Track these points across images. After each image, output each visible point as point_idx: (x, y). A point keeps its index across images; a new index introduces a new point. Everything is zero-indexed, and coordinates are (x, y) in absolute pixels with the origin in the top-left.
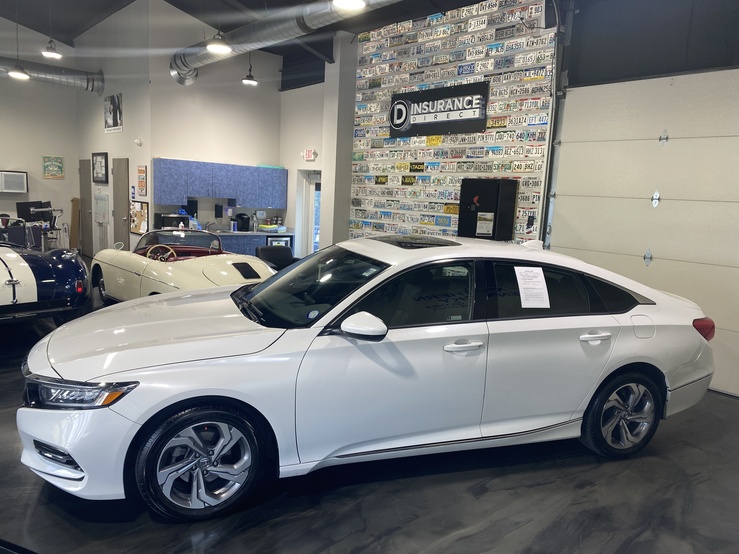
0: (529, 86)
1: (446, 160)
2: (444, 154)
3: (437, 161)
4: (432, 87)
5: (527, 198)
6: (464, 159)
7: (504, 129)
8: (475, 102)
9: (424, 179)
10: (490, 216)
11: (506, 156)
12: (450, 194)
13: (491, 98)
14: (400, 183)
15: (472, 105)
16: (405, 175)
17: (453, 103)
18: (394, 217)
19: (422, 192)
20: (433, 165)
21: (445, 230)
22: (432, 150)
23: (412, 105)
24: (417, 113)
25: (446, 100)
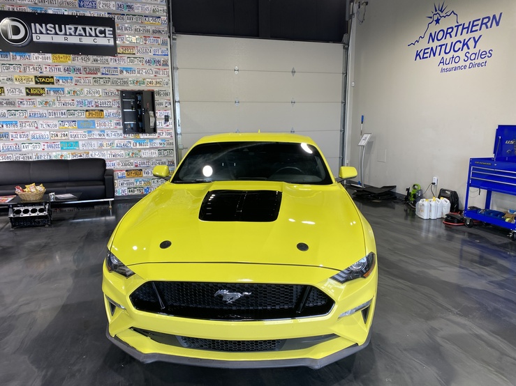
0: (149, 28)
1: (80, 75)
2: (78, 70)
3: (68, 75)
4: (50, 12)
5: (161, 104)
6: (99, 75)
7: (134, 56)
8: (107, 32)
9: (56, 91)
11: (139, 75)
12: (90, 103)
13: (118, 32)
14: (25, 94)
15: (105, 34)
16: (29, 87)
17: (84, 30)
18: (21, 126)
19: (56, 102)
20: (65, 79)
21: (91, 132)
22: (61, 67)
23: (33, 24)
24: (41, 33)
25: (76, 26)
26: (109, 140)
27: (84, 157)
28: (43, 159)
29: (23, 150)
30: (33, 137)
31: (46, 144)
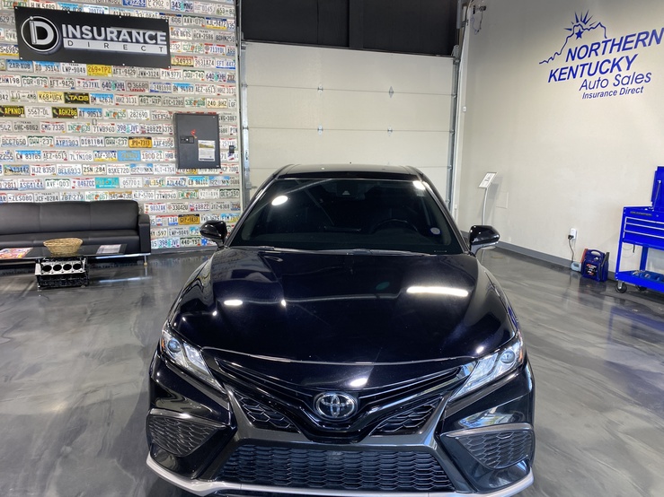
0: (212, 33)
1: (122, 92)
2: (120, 86)
3: (108, 93)
5: (225, 131)
6: (147, 92)
8: (159, 38)
9: (91, 112)
10: (211, 143)
11: (197, 93)
12: (134, 128)
13: (172, 37)
14: (51, 115)
15: (156, 40)
16: (57, 106)
17: (130, 34)
18: (46, 156)
19: (91, 126)
20: (104, 97)
21: (134, 165)
22: (98, 81)
23: (64, 26)
24: (74, 37)
25: (119, 29)
26: (157, 176)
27: (125, 198)
28: (72, 199)
29: (48, 188)
30: (61, 172)
31: (77, 181)
